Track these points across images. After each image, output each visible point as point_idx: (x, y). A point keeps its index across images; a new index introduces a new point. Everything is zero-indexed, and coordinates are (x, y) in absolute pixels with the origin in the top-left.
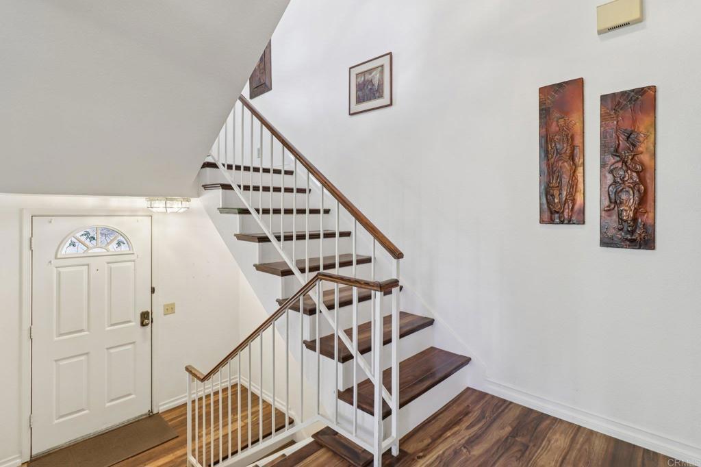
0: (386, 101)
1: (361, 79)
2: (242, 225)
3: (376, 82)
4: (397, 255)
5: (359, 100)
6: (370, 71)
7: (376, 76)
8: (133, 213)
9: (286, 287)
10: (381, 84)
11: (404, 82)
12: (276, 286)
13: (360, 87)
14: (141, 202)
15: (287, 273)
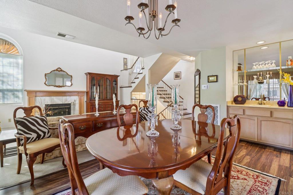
0: (180, 78)
1: (176, 74)
2: (164, 100)
3: (179, 75)
4: (183, 99)
5: (176, 78)
6: (178, 73)
7: (178, 74)
8: (137, 94)
9: (168, 104)
10: (179, 76)
11: (183, 76)
12: (167, 104)
13: (176, 76)
14: (138, 93)
15: (169, 102)
